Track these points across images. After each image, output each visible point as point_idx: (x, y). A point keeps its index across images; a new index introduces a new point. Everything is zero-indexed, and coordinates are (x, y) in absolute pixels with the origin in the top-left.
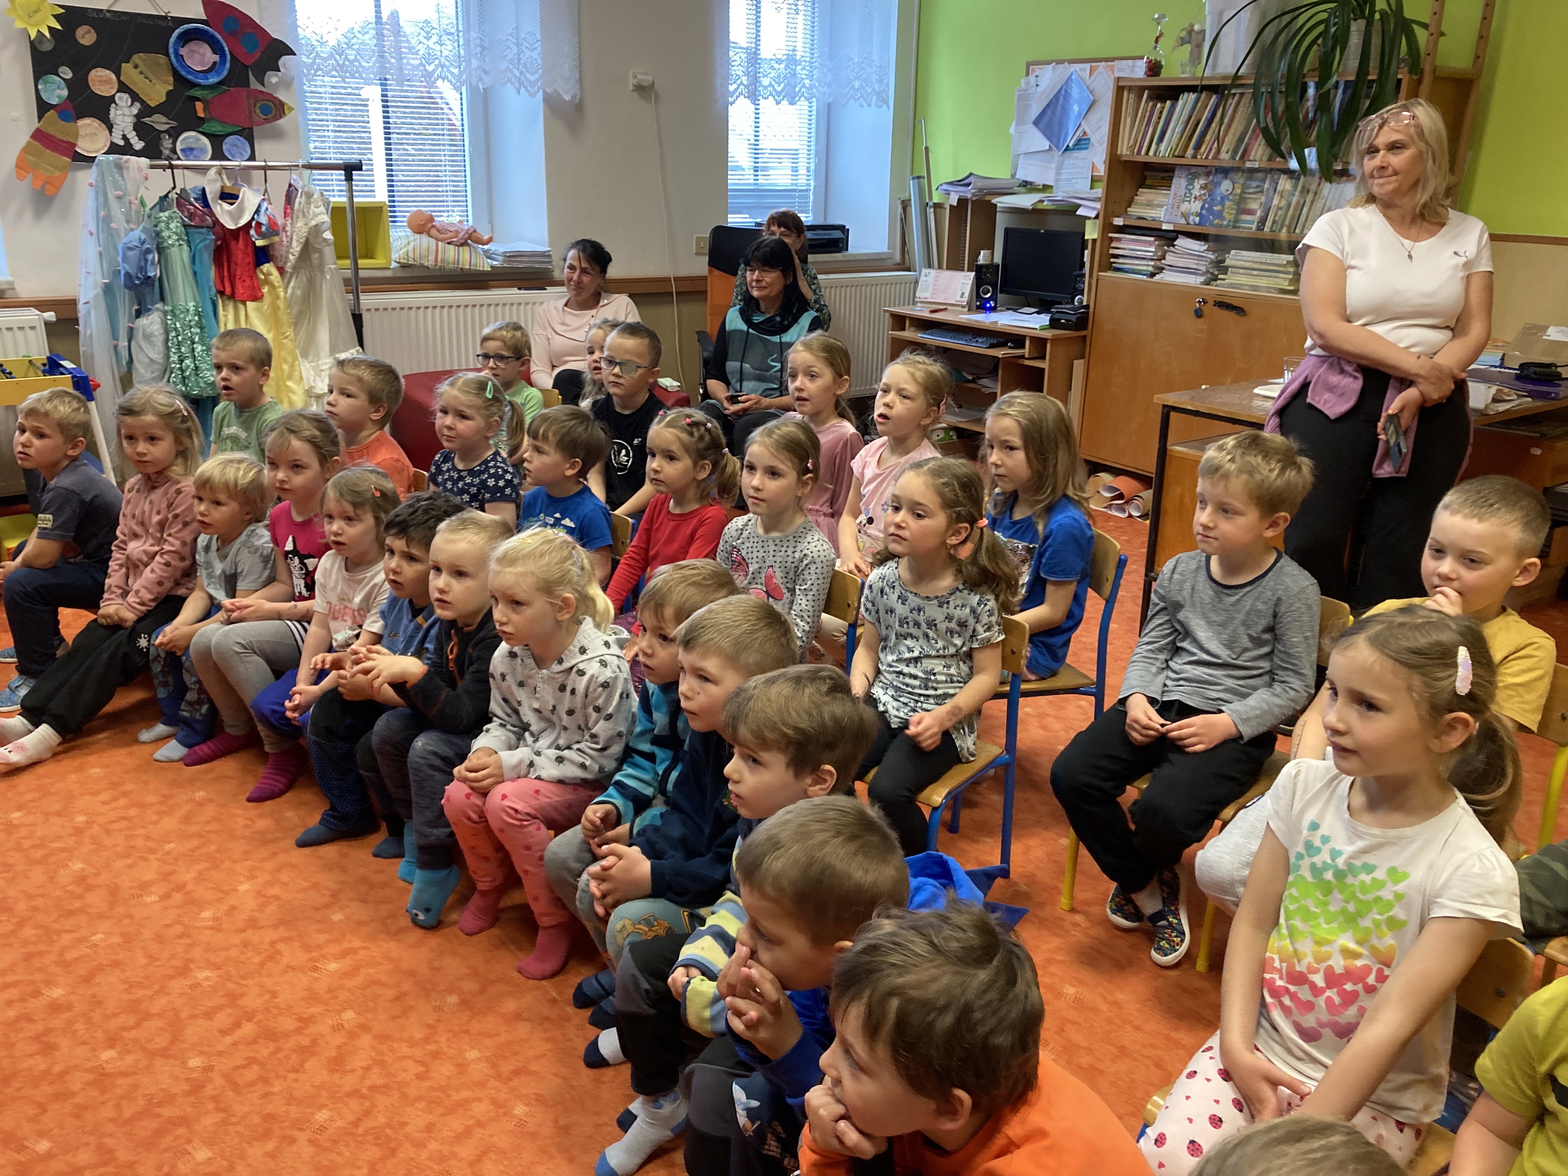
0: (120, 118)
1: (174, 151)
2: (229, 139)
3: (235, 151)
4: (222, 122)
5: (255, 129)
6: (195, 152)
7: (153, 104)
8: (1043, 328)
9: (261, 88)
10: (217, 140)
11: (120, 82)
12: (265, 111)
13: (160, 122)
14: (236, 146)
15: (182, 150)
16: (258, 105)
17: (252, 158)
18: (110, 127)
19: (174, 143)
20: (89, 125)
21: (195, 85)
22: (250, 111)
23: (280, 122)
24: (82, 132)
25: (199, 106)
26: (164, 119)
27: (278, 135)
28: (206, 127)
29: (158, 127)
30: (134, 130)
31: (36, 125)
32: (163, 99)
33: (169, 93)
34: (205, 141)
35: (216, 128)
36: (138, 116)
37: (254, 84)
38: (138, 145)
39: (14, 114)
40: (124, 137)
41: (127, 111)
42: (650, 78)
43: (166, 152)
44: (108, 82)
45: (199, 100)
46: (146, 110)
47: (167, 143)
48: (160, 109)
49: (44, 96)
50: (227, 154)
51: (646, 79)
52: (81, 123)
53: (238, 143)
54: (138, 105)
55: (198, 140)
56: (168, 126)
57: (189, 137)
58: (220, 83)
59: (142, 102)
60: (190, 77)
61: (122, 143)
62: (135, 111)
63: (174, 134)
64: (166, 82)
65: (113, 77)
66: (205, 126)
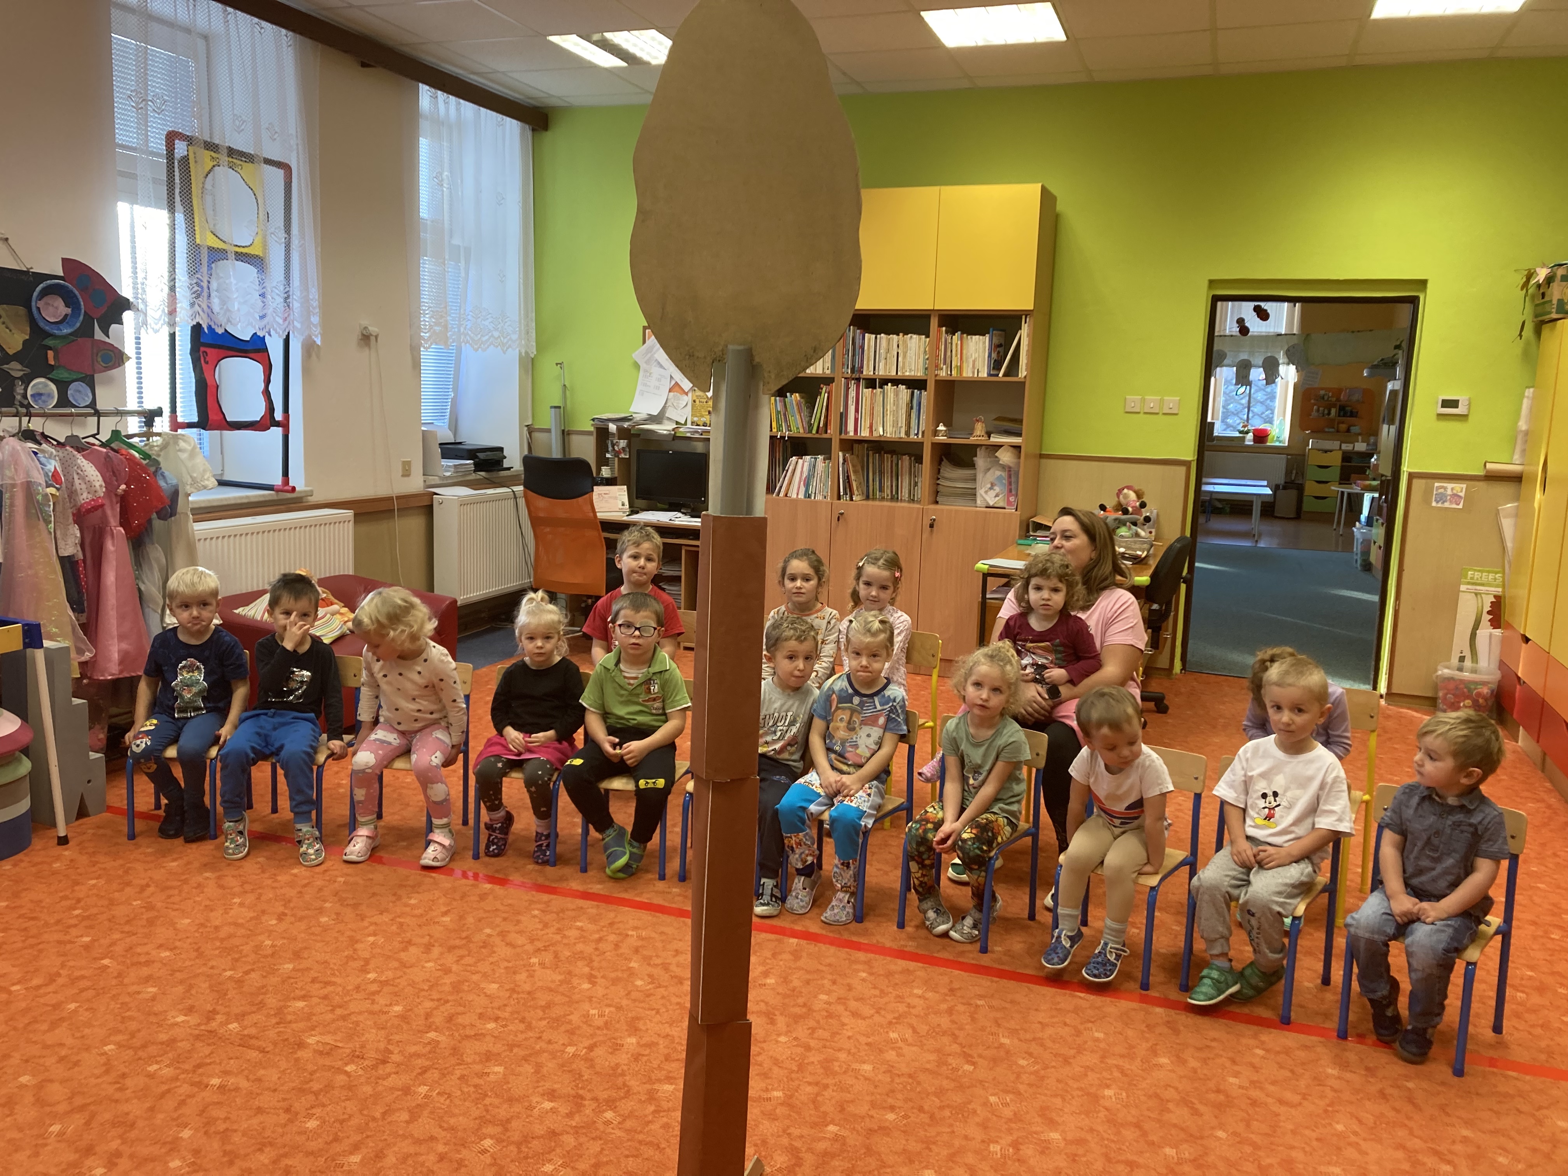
1: (25, 396)
2: (74, 385)
3: (76, 396)
4: (69, 369)
5: (96, 376)
6: (43, 398)
10: (63, 386)
12: (107, 361)
13: (16, 369)
14: (80, 392)
15: (32, 396)
16: (100, 354)
17: (94, 403)
19: (26, 390)
21: (48, 335)
22: (94, 361)
25: (50, 354)
26: (19, 367)
28: (54, 375)
29: (14, 374)
34: (53, 387)
35: (63, 375)
43: (18, 397)
45: (51, 349)
47: (19, 390)
50: (71, 399)
53: (81, 389)
55: (47, 385)
56: (22, 373)
57: (39, 384)
60: (47, 328)
63: (27, 380)
66: (54, 373)
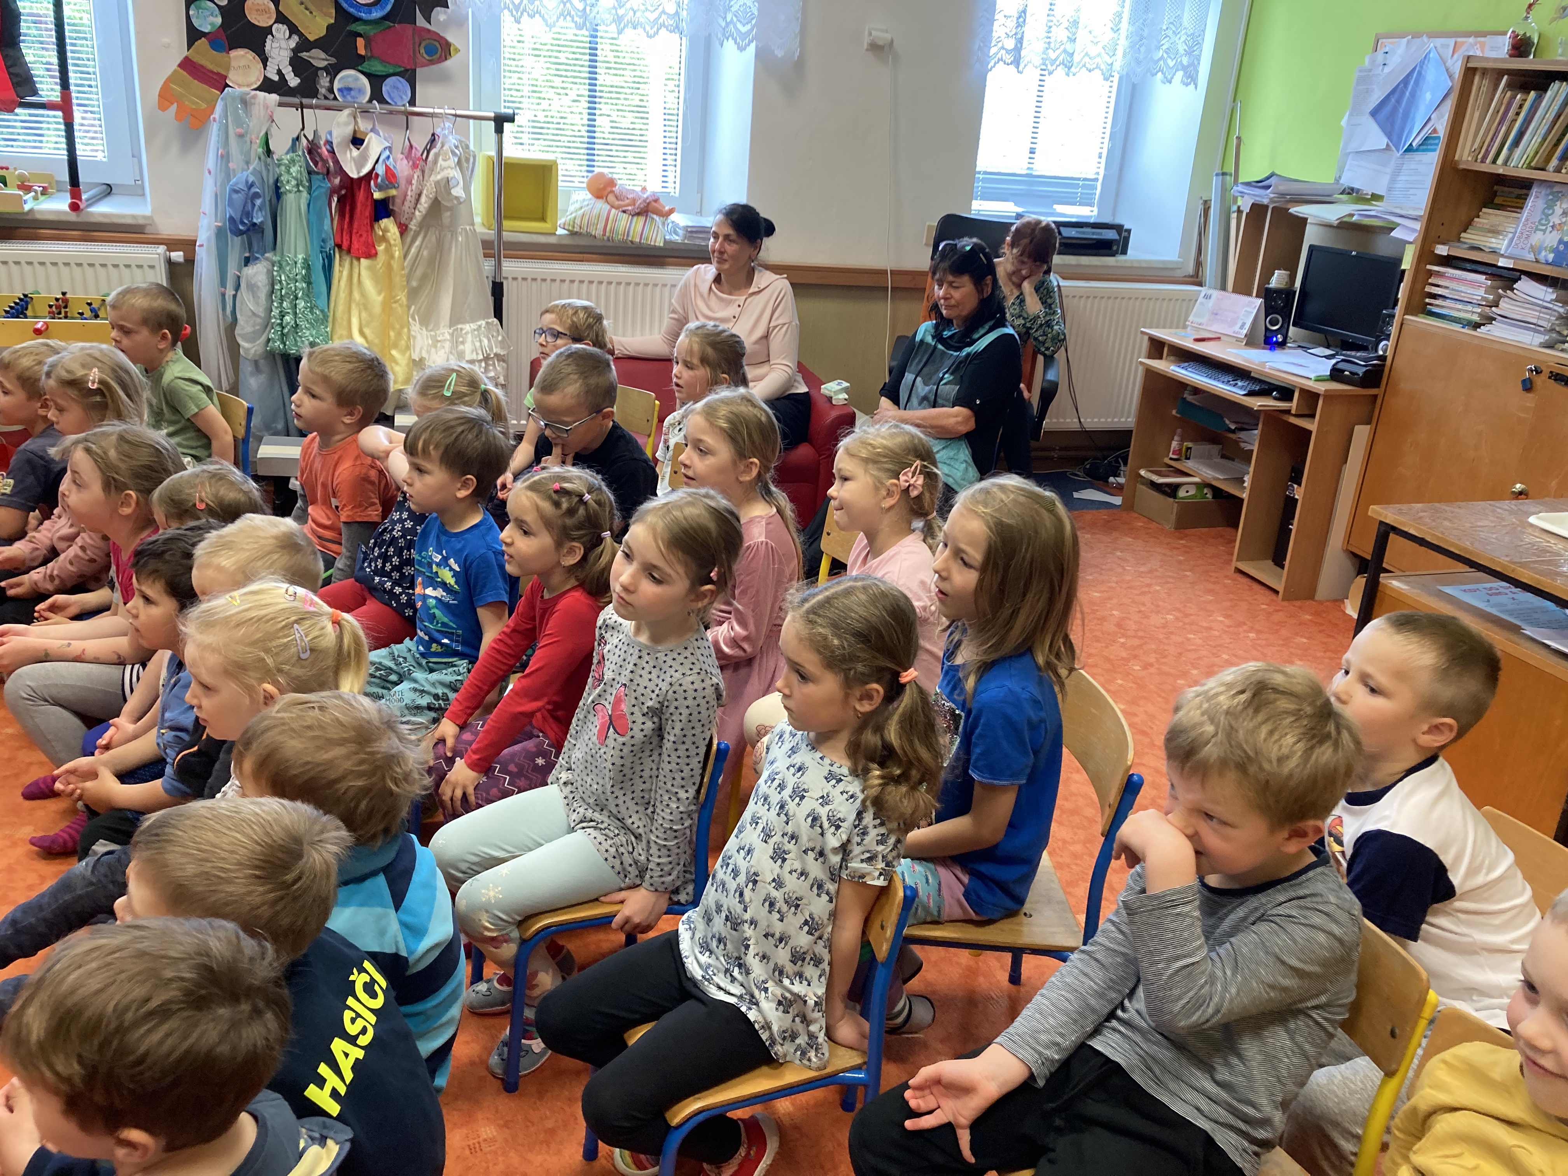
0: (276, 51)
1: (331, 90)
2: (390, 81)
3: (395, 94)
4: (383, 61)
5: (418, 70)
6: (353, 93)
7: (312, 38)
8: (1319, 379)
9: (427, 26)
10: (376, 81)
11: (278, 12)
12: (430, 51)
13: (318, 58)
14: (397, 88)
15: (340, 90)
16: (423, 45)
17: (412, 102)
18: (265, 61)
19: (332, 82)
20: (243, 56)
21: (357, 19)
22: (414, 51)
23: (448, 63)
24: (233, 64)
25: (360, 42)
26: (323, 55)
27: (445, 79)
28: (365, 66)
29: (315, 63)
30: (290, 64)
31: (185, 53)
32: (323, 32)
33: (329, 28)
34: (365, 81)
35: (377, 67)
36: (296, 51)
37: (420, 21)
38: (293, 81)
39: (165, 40)
40: (279, 72)
41: (284, 44)
42: (888, 36)
43: (323, 91)
44: (266, 11)
45: (360, 35)
46: (305, 44)
47: (324, 81)
48: (319, 44)
49: (196, 23)
50: (386, 97)
51: (883, 37)
52: (234, 53)
53: (400, 86)
54: (296, 38)
55: (357, 79)
56: (326, 63)
57: (348, 76)
58: (385, 18)
59: (301, 35)
60: (352, 10)
61: (276, 78)
62: (293, 44)
63: (333, 71)
64: (328, 15)
65: (272, 5)
66: (365, 64)
